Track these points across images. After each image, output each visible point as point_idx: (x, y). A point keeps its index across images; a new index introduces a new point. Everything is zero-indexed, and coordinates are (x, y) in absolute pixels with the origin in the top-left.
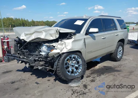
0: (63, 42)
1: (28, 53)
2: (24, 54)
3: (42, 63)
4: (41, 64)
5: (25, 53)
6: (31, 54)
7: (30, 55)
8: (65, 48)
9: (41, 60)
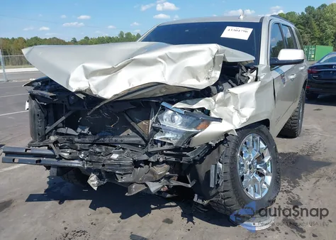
0: (228, 95)
1: (87, 140)
2: (72, 142)
3: (161, 170)
4: (161, 175)
5: (76, 139)
6: (107, 140)
7: (99, 145)
8: (236, 114)
9: (161, 160)
